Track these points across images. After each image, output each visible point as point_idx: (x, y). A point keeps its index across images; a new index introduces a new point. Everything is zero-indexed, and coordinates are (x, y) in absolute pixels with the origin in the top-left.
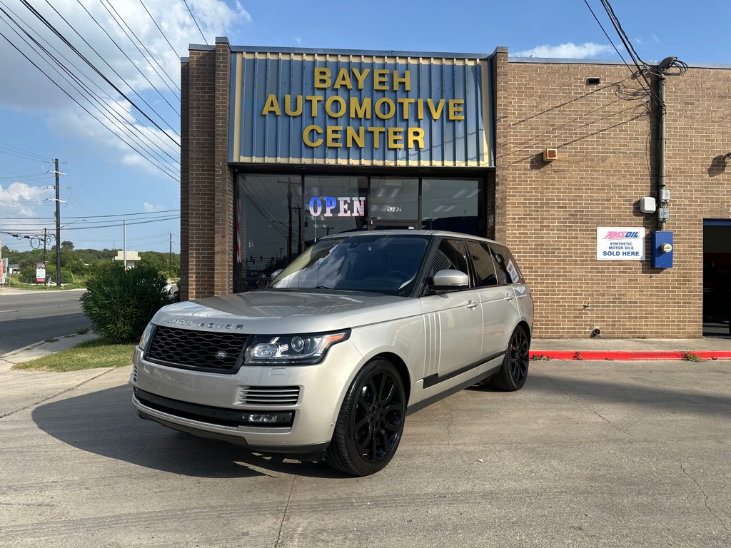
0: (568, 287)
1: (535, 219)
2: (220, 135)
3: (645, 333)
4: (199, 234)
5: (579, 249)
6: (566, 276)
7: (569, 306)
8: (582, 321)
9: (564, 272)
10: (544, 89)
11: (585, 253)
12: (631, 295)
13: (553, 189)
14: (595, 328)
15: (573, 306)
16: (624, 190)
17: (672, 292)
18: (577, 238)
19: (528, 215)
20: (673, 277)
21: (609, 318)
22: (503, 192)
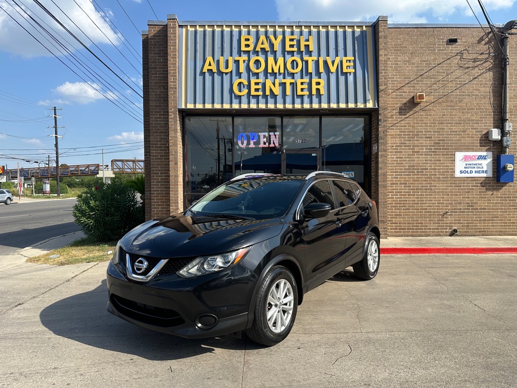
0: (433, 198)
1: (408, 146)
2: (172, 88)
3: (491, 231)
4: (158, 162)
5: (442, 169)
6: (431, 189)
7: (433, 212)
8: (444, 223)
9: (430, 186)
10: (414, 47)
11: (446, 172)
12: (481, 203)
13: (422, 123)
14: (454, 228)
15: (437, 212)
16: (476, 123)
17: (513, 200)
18: (440, 161)
19: (403, 143)
20: (513, 189)
21: (464, 220)
22: (384, 126)
